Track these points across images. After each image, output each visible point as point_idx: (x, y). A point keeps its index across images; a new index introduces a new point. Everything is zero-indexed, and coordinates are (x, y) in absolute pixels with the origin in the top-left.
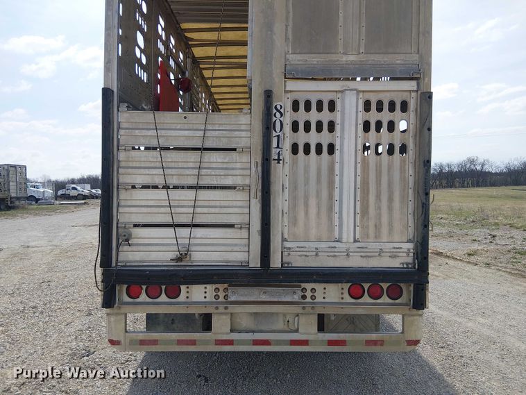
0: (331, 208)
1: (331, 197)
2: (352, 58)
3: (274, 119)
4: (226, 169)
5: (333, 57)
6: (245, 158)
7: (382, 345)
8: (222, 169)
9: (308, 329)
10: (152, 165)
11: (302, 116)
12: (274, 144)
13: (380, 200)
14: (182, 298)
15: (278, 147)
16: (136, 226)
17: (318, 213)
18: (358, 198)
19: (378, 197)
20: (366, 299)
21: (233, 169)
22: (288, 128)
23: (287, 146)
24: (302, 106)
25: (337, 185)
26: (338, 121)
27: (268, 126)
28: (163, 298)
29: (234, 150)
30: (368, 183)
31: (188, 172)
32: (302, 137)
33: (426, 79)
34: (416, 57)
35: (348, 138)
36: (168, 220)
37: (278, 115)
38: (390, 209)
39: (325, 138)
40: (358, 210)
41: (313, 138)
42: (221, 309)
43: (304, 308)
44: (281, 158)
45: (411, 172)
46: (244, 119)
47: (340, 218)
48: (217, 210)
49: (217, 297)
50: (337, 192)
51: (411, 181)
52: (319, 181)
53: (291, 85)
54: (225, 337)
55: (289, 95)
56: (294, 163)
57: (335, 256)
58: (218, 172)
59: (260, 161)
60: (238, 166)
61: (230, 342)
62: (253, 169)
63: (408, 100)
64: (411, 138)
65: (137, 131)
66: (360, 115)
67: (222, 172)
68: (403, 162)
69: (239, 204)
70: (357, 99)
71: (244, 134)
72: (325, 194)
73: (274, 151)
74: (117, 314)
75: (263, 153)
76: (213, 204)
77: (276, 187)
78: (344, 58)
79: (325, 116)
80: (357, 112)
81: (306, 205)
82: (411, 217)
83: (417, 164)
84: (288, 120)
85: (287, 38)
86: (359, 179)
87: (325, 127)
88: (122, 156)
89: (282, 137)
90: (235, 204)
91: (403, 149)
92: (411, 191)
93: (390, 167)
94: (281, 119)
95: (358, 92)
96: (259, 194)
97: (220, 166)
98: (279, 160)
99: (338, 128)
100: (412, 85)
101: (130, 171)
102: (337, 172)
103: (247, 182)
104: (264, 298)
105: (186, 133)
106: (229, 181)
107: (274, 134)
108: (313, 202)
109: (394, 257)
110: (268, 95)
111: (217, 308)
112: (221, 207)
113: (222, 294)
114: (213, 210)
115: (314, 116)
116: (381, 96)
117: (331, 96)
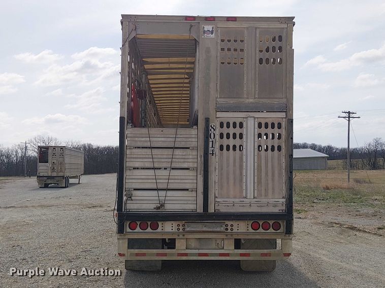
0: (241, 180)
1: (241, 174)
2: (251, 100)
3: (210, 132)
4: (184, 158)
5: (242, 100)
6: (195, 153)
7: (270, 256)
8: (182, 158)
9: (229, 247)
10: (144, 156)
11: (225, 130)
12: (210, 145)
13: (268, 176)
14: (159, 230)
15: (212, 147)
16: (134, 189)
17: (234, 183)
18: (256, 175)
19: (267, 174)
20: (261, 230)
21: (188, 159)
22: (217, 137)
23: (217, 146)
24: (225, 125)
25: (244, 167)
26: (244, 133)
27: (207, 136)
28: (149, 230)
29: (189, 148)
30: (261, 167)
31: (163, 160)
32: (225, 142)
33: (290, 112)
34: (285, 100)
35: (250, 142)
36: (154, 186)
37: (212, 130)
38: (273, 180)
39: (237, 142)
40: (256, 181)
41: (231, 142)
42: (181, 236)
43: (227, 236)
44: (214, 153)
45: (284, 160)
46: (193, 131)
47: (246, 185)
48: (179, 181)
49: (178, 229)
50: (244, 171)
51: (284, 165)
52: (234, 165)
53: (219, 114)
54: (183, 252)
55: (218, 119)
56: (221, 155)
57: (243, 206)
58: (179, 160)
59: (202, 154)
60: (191, 157)
61: (186, 255)
62: (199, 159)
63: (281, 123)
64: (283, 143)
65: (136, 138)
66: (256, 130)
67: (182, 160)
68: (279, 156)
69: (191, 178)
70: (254, 122)
71: (194, 140)
72: (238, 172)
73: (210, 149)
74: (123, 239)
75: (204, 151)
76: (176, 177)
77: (211, 169)
78: (247, 101)
79: (238, 131)
80: (254, 128)
81: (228, 178)
82: (284, 185)
83: (287, 156)
84: (217, 133)
85: (217, 90)
86: (256, 164)
87: (238, 136)
88: (128, 152)
89: (214, 141)
90: (188, 177)
91: (279, 148)
92: (284, 171)
93: (272, 158)
94: (214, 132)
95: (255, 118)
96: (202, 172)
97: (181, 157)
98: (213, 154)
99: (244, 137)
100: (283, 115)
101: (132, 160)
102: (244, 160)
103: (196, 166)
104: (205, 229)
105: (163, 139)
106: (185, 165)
107: (210, 140)
108: (231, 177)
109: (275, 206)
110: (207, 120)
111: (179, 236)
112: (181, 179)
113: (181, 228)
114: (177, 181)
115: (231, 131)
116: (267, 121)
117: (241, 120)
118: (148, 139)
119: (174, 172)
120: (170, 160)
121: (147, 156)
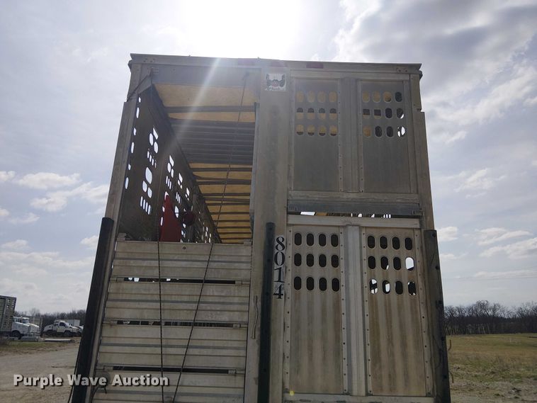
0: (338, 352)
1: (338, 338)
2: (352, 196)
3: (276, 251)
4: (223, 303)
5: (334, 195)
6: (244, 292)
8: (219, 303)
10: (144, 298)
11: (304, 249)
12: (276, 277)
13: (393, 345)
15: (279, 281)
16: (116, 368)
17: (324, 358)
18: (368, 341)
19: (390, 341)
21: (231, 303)
22: (290, 261)
23: (289, 279)
24: (304, 239)
25: (344, 325)
26: (342, 256)
27: (269, 259)
29: (233, 282)
30: (378, 325)
31: (181, 306)
32: (305, 271)
33: (429, 218)
34: (415, 197)
35: (354, 274)
36: (156, 362)
37: (280, 247)
38: (405, 356)
39: (329, 273)
40: (369, 357)
41: (317, 272)
44: (283, 292)
45: (423, 313)
46: (245, 251)
47: (350, 365)
48: (209, 352)
50: (344, 333)
51: (424, 323)
52: (324, 320)
53: (294, 220)
55: (291, 229)
56: (297, 298)
58: (213, 307)
59: (259, 294)
60: (236, 300)
62: (252, 304)
63: (412, 237)
64: (419, 277)
65: (132, 262)
66: (364, 250)
67: (219, 307)
68: (413, 302)
69: (235, 344)
70: (360, 234)
71: (244, 266)
72: (331, 335)
73: (276, 285)
75: (263, 287)
76: (205, 343)
77: (277, 326)
78: (345, 196)
79: (328, 250)
80: (361, 247)
81: (311, 348)
82: (427, 365)
83: (429, 305)
84: (290, 254)
85: (289, 177)
86: (367, 319)
87: (329, 261)
88: (112, 288)
89: (283, 269)
90: (229, 344)
91: (412, 288)
92: (425, 336)
93: (400, 307)
94: (283, 251)
95: (361, 228)
96: (258, 333)
97: (217, 300)
98: (280, 295)
99: (342, 262)
100: (414, 223)
101: (118, 304)
102: (343, 310)
103: (245, 319)
105: (184, 264)
106: (225, 318)
107: (276, 267)
108: (317, 344)
110: (270, 228)
112: (214, 348)
114: (205, 352)
115: (317, 250)
116: (384, 233)
117: (334, 231)
118: (155, 263)
119: (201, 333)
120: (194, 306)
121: (149, 298)
